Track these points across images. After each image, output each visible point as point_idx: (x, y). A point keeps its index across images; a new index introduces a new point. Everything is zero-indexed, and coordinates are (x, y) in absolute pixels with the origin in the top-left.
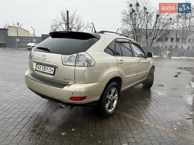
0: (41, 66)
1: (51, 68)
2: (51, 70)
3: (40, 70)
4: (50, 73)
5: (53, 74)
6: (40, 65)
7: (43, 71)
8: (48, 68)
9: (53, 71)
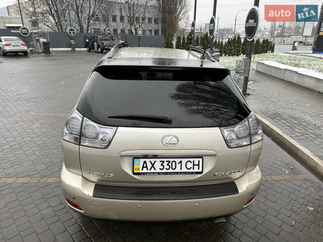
0: (153, 160)
1: (192, 160)
2: (194, 165)
3: (153, 171)
4: (191, 170)
5: (200, 170)
6: (148, 161)
7: (165, 171)
8: (181, 162)
9: (198, 165)
